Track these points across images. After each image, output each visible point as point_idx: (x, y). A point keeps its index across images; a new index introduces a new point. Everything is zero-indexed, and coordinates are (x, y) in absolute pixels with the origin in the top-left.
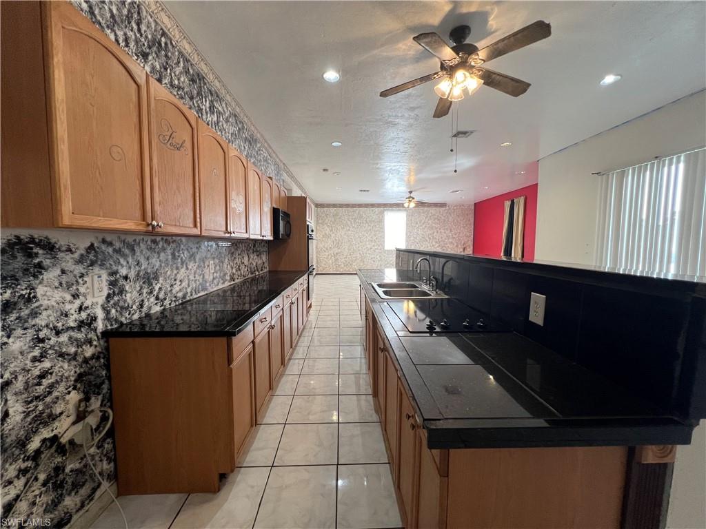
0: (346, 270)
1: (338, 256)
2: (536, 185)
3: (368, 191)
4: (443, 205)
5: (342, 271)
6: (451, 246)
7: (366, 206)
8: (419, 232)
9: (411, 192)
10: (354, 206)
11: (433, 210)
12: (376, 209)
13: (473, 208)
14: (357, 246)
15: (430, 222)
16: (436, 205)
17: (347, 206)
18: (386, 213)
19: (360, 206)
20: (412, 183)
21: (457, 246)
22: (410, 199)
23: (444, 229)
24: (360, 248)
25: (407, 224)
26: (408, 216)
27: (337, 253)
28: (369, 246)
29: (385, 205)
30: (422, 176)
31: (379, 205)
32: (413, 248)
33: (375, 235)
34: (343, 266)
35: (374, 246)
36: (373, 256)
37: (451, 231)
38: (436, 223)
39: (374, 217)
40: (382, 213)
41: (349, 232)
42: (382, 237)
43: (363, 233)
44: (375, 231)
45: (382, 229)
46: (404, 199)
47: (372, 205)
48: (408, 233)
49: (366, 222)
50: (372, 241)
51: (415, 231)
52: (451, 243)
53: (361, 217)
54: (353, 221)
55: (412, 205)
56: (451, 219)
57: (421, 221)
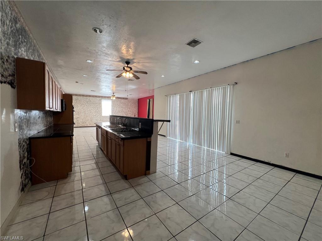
0: (84, 125)
1: (78, 119)
2: (153, 96)
3: (95, 91)
4: (126, 99)
5: (80, 126)
6: (130, 115)
7: (93, 96)
8: (117, 109)
9: (114, 93)
10: (87, 96)
11: (123, 100)
12: (98, 98)
13: (137, 100)
14: (89, 114)
15: (122, 105)
16: (124, 98)
17: (83, 96)
18: (102, 100)
19: (90, 96)
20: (114, 90)
21: (132, 115)
22: (114, 96)
23: (127, 108)
24: (90, 115)
25: (112, 106)
26: (112, 102)
27: (78, 118)
28: (95, 114)
29: (102, 97)
30: (118, 89)
31: (99, 97)
32: (115, 115)
33: (97, 109)
34: (81, 123)
35: (97, 114)
36: (97, 119)
37: (130, 109)
38: (124, 106)
39: (97, 101)
40: (100, 100)
41: (84, 108)
42: (101, 110)
43: (91, 108)
44: (97, 108)
45: (101, 107)
46: (111, 96)
47: (96, 96)
48: (113, 109)
49: (93, 103)
50: (96, 112)
51: (115, 108)
52: (130, 113)
53: (90, 101)
54: (86, 103)
55: (114, 98)
56: (129, 104)
57: (118, 104)
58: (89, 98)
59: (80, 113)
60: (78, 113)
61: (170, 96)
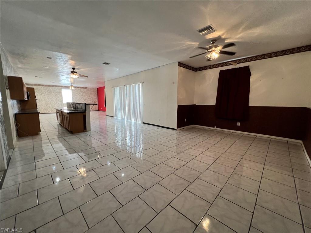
2: (105, 87)
3: (54, 82)
4: (86, 88)
7: (53, 86)
8: (78, 97)
9: (72, 84)
10: (46, 86)
11: (82, 89)
12: (58, 88)
13: (97, 89)
14: (50, 102)
15: (82, 93)
16: (83, 88)
17: (43, 85)
18: (62, 89)
19: (49, 86)
20: (72, 82)
21: (92, 102)
22: (72, 86)
23: (87, 96)
25: (72, 94)
26: (72, 91)
28: (56, 102)
29: (62, 87)
31: (59, 86)
33: (58, 98)
35: (58, 102)
36: (58, 106)
37: (90, 97)
38: (84, 94)
39: (57, 90)
40: (61, 89)
41: (45, 96)
42: (62, 98)
43: (52, 97)
44: (58, 96)
45: (61, 95)
46: (69, 86)
47: (56, 86)
48: (73, 97)
49: (53, 92)
50: (57, 100)
51: (76, 96)
52: (90, 101)
53: (50, 90)
54: (46, 92)
55: (73, 88)
56: (89, 93)
57: (78, 93)
58: (48, 87)
59: (41, 101)
60: (39, 101)
61: (115, 88)
